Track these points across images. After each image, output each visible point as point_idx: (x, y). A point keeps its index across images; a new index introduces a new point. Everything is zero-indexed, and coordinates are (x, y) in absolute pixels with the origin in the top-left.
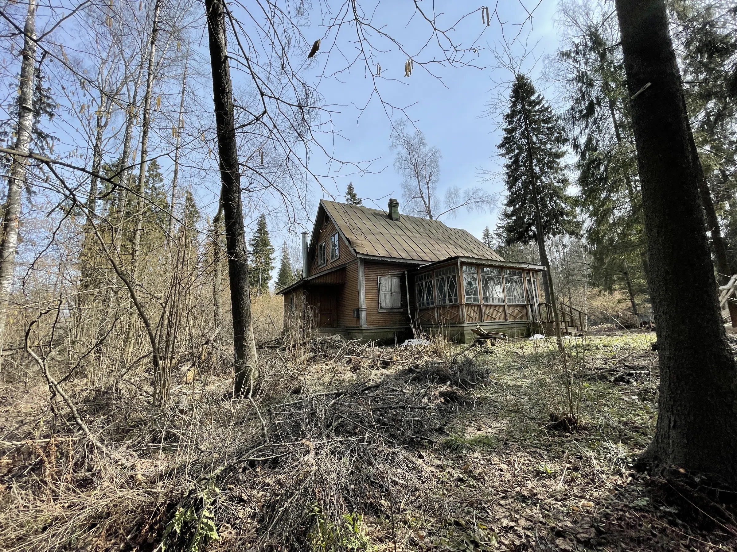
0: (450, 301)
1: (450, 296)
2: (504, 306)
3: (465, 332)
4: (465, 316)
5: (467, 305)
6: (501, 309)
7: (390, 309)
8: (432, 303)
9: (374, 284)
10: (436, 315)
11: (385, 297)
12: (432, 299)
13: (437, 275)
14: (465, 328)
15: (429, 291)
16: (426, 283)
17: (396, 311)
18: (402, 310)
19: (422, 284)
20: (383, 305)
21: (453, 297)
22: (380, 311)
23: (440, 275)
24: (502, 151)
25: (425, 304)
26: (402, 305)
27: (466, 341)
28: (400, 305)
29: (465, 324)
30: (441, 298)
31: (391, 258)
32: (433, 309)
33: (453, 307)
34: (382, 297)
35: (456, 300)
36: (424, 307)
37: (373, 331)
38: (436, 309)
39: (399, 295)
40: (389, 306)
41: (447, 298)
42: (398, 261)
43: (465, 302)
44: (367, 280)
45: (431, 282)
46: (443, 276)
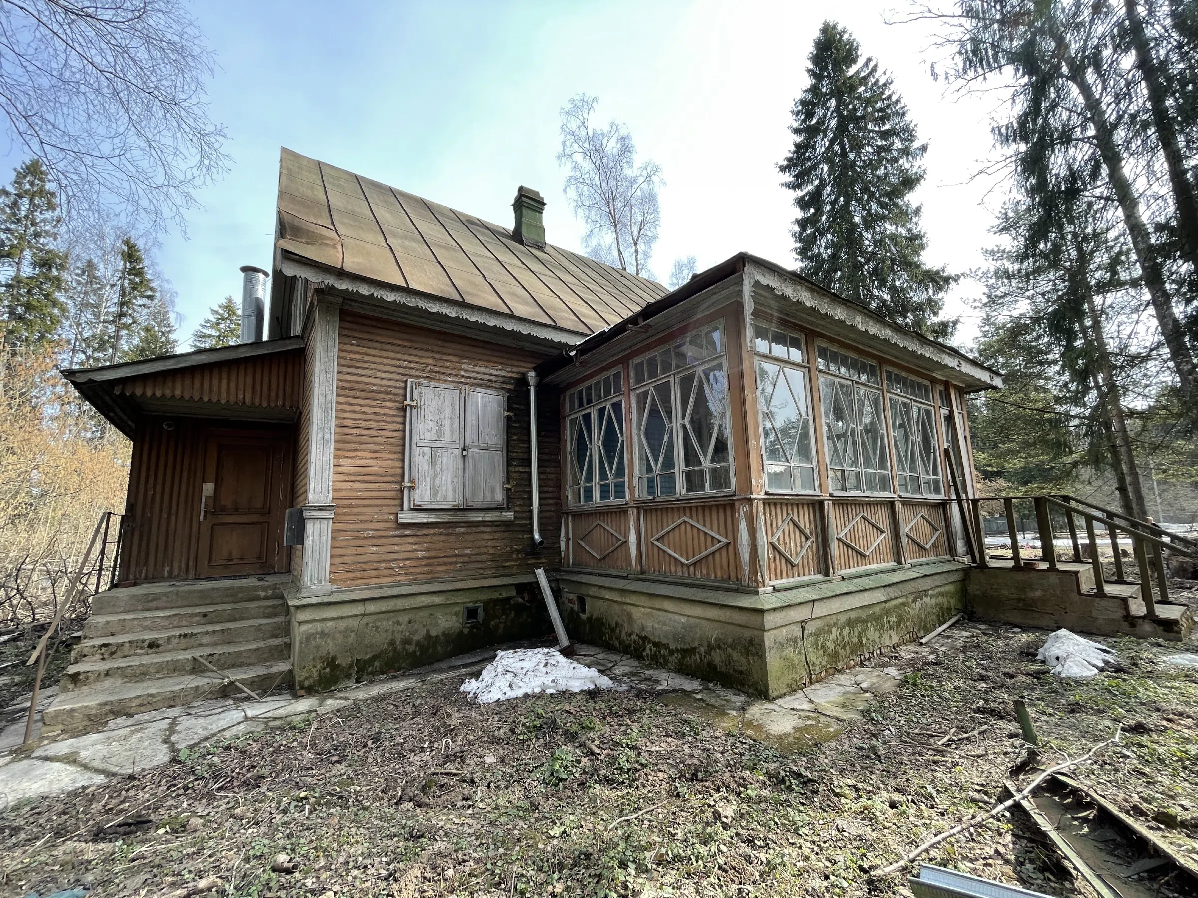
0: (693, 481)
1: (691, 458)
2: (892, 504)
3: (769, 639)
4: (764, 551)
5: (771, 502)
6: (881, 517)
7: (455, 510)
8: (620, 493)
9: (389, 407)
10: (633, 538)
11: (433, 462)
12: (620, 472)
13: (640, 379)
14: (770, 620)
15: (611, 441)
16: (602, 411)
17: (479, 517)
18: (509, 515)
19: (587, 418)
20: (423, 495)
21: (706, 463)
22: (407, 517)
23: (653, 374)
24: (788, 178)
25: (597, 494)
26: (510, 496)
27: (775, 686)
28: (499, 496)
29: (766, 599)
30: (657, 469)
31: (463, 305)
32: (622, 511)
33: (707, 507)
34: (420, 460)
35: (720, 478)
36: (590, 506)
37: (358, 609)
38: (632, 515)
39: (499, 458)
40: (449, 497)
41: (680, 466)
42: (492, 322)
43: (761, 486)
44: (347, 390)
45: (617, 407)
46: (662, 379)
